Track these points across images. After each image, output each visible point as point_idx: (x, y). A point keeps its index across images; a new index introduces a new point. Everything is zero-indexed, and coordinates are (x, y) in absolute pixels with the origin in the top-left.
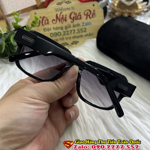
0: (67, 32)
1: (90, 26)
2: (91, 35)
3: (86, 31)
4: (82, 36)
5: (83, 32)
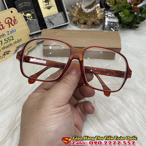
1: (16, 32)
2: (20, 41)
3: (13, 39)
4: (11, 44)
5: (11, 40)
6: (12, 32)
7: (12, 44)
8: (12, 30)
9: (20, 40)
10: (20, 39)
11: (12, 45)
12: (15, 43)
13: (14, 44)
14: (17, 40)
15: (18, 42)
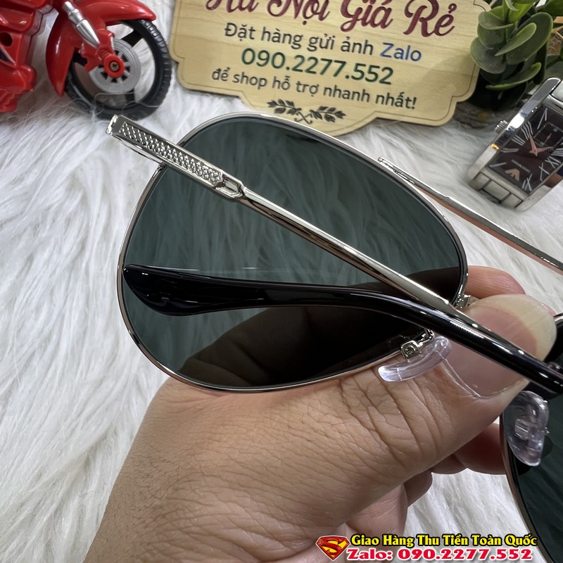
0: (313, 62)
1: (415, 63)
2: (405, 102)
3: (386, 81)
4: (365, 94)
5: (377, 82)
6: (400, 54)
7: (368, 95)
8: (409, 47)
9: (408, 100)
10: (412, 99)
11: (368, 101)
12: (380, 99)
13: (377, 102)
14: (399, 94)
15: (395, 101)
